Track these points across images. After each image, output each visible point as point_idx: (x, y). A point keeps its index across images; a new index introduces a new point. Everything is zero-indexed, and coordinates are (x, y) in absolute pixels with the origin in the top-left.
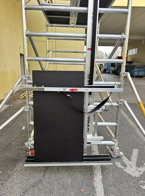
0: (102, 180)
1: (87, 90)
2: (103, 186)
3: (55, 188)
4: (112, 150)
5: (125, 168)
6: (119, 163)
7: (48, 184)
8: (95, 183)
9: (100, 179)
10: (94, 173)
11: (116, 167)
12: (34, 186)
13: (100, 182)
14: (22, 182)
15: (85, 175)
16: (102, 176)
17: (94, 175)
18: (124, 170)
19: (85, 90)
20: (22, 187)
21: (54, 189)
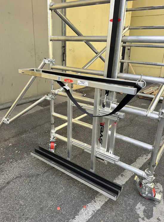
0: (96, 211)
1: (83, 84)
2: (89, 218)
3: (43, 188)
4: (141, 184)
5: (145, 218)
6: (143, 208)
7: (41, 181)
8: (85, 209)
9: (94, 209)
10: (96, 198)
11: (133, 210)
12: (29, 177)
13: (90, 213)
14: (24, 168)
15: (83, 194)
16: (101, 208)
17: (92, 201)
18: (140, 219)
19: (81, 83)
20: (20, 172)
21: (40, 188)
